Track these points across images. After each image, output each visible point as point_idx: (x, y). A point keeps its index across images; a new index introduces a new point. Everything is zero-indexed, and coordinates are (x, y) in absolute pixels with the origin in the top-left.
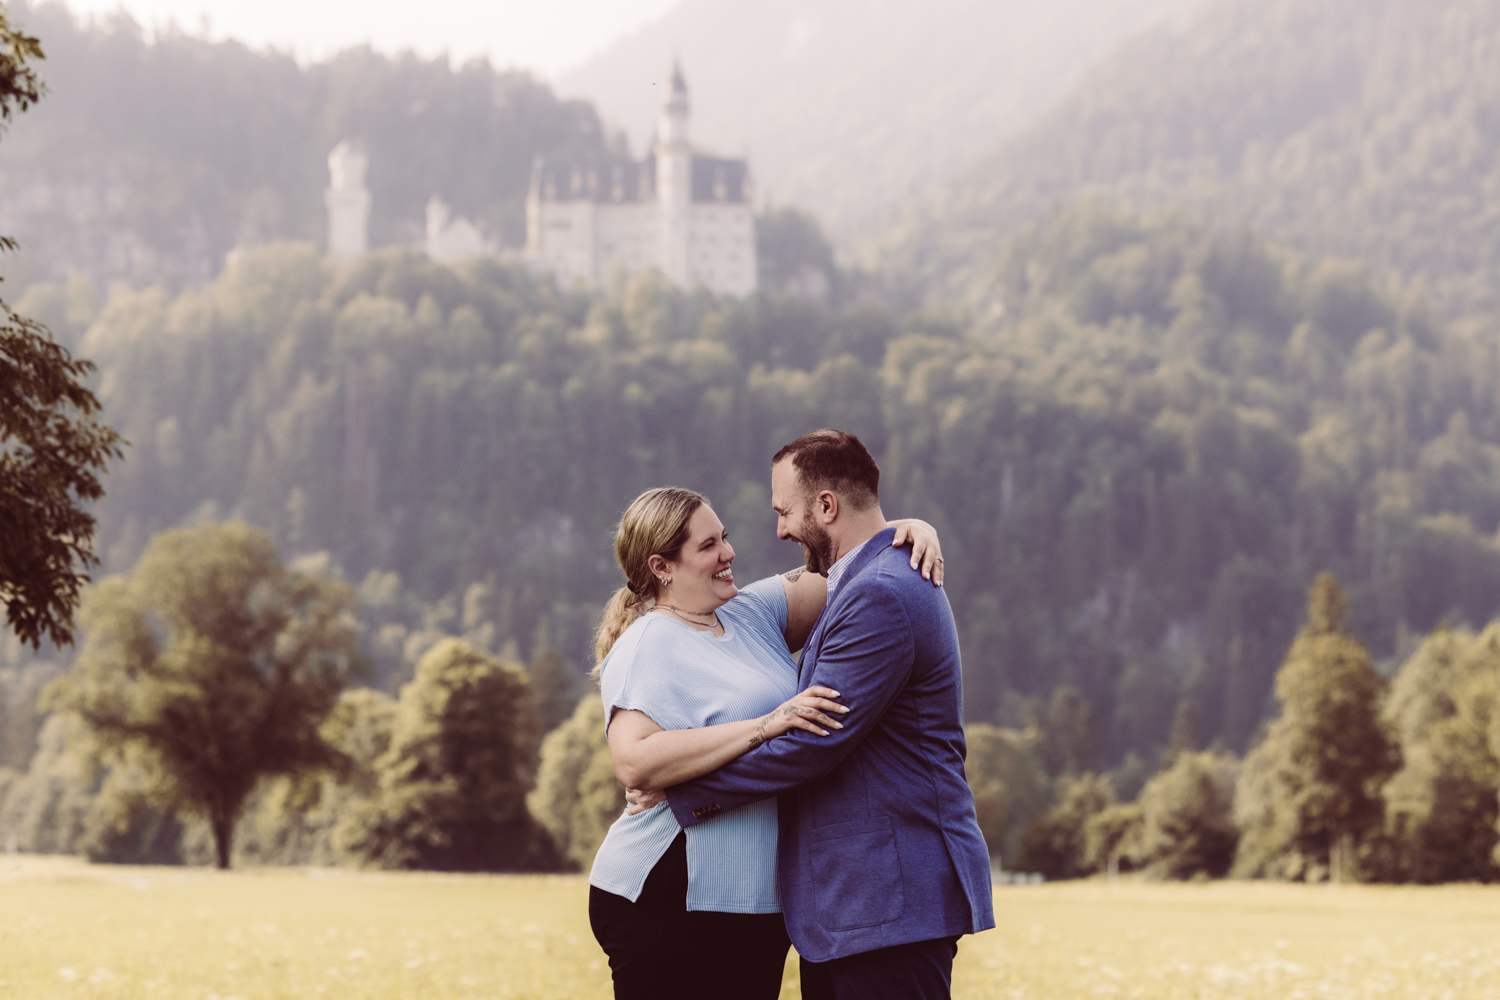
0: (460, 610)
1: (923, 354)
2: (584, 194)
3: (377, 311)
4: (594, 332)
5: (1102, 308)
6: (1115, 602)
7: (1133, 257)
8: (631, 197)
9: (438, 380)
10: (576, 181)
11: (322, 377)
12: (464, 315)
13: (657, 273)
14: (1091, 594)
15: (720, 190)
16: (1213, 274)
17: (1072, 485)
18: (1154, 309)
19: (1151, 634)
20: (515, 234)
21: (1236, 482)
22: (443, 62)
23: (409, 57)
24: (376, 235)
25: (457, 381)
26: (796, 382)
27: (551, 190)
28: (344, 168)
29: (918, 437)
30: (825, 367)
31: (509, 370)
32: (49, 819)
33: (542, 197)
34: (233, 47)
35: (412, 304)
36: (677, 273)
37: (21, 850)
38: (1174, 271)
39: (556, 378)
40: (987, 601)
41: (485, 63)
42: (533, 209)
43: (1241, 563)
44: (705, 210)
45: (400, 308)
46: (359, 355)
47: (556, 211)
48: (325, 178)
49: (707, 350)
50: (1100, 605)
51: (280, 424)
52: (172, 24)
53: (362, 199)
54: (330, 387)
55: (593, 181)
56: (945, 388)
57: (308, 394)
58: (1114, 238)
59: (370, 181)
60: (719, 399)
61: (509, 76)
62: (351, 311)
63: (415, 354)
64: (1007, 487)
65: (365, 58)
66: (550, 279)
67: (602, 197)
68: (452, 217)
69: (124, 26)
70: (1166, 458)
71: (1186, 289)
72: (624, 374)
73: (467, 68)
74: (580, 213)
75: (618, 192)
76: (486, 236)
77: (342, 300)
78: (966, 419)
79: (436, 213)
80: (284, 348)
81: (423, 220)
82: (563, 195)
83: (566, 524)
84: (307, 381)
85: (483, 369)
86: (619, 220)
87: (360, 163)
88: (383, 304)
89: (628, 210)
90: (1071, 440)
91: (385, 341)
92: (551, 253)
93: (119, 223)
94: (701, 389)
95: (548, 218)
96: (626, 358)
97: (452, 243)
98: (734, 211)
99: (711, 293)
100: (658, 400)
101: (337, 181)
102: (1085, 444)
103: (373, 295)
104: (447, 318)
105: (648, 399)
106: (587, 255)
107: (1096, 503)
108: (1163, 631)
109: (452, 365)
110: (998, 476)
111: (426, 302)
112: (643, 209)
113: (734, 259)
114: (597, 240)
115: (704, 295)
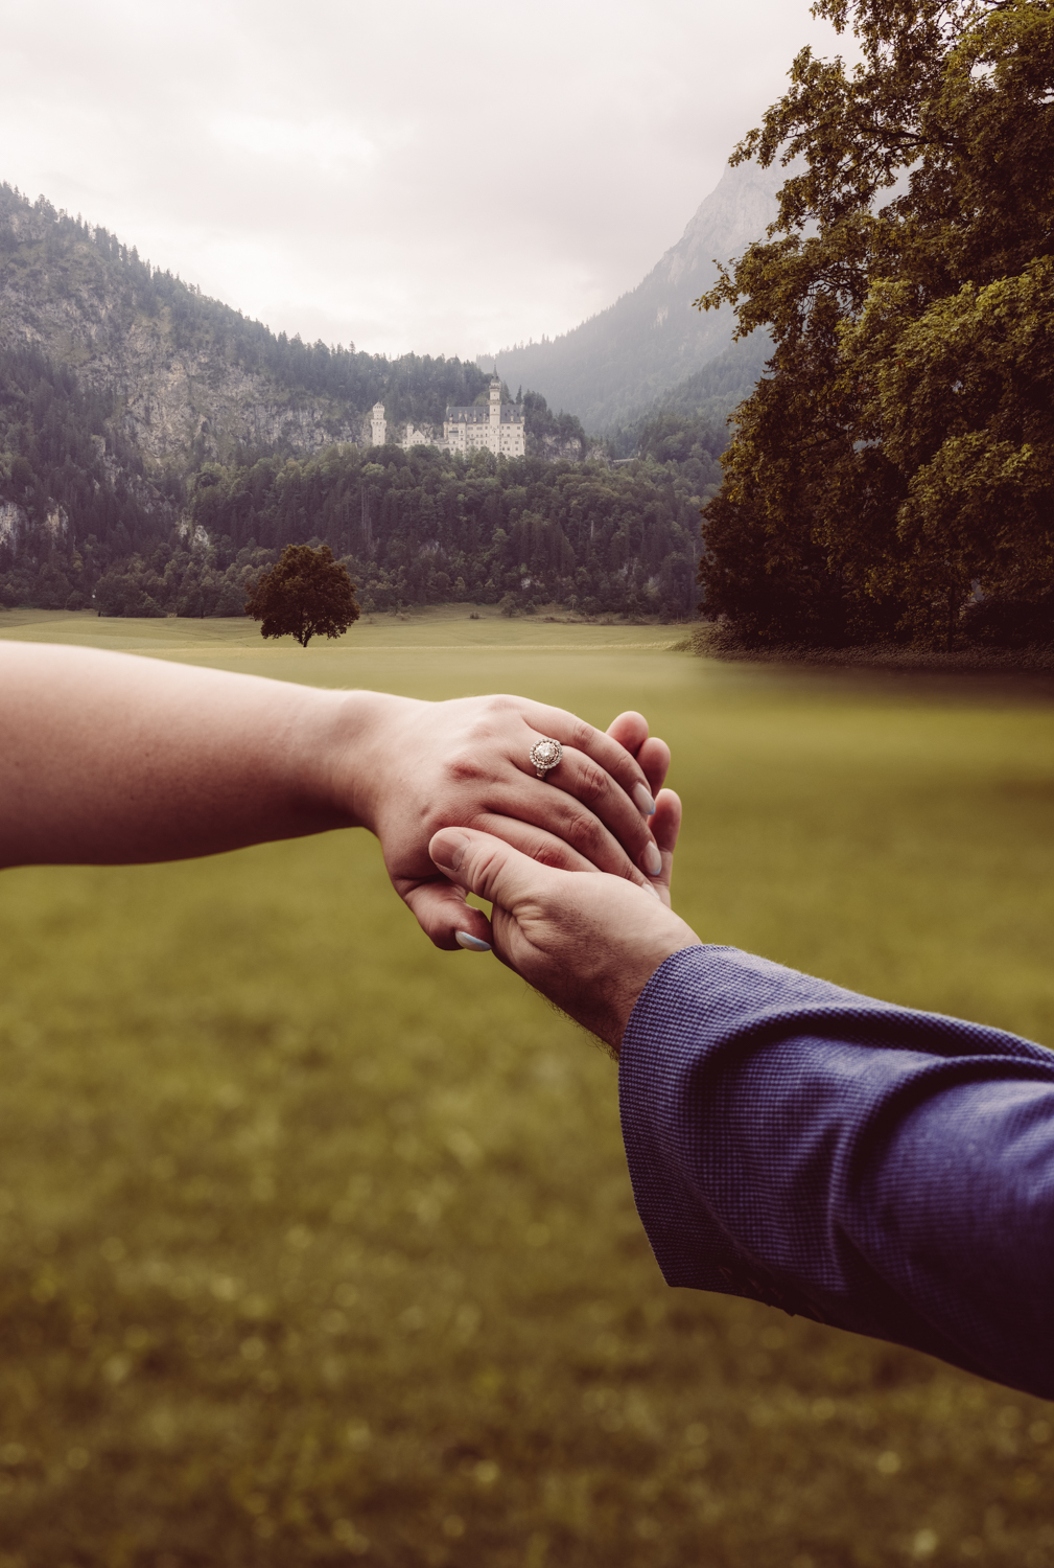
2: (463, 420)
3: (375, 468)
5: (664, 457)
6: (630, 569)
7: (681, 435)
8: (480, 421)
9: (393, 492)
10: (460, 415)
11: (353, 493)
12: (406, 469)
13: (486, 449)
14: (622, 567)
15: (512, 418)
17: (616, 528)
18: (682, 457)
19: (641, 580)
20: (439, 436)
24: (388, 435)
25: (399, 493)
26: (522, 490)
27: (451, 419)
28: (378, 411)
29: (562, 512)
31: (418, 488)
33: (448, 421)
34: (363, 355)
35: (386, 466)
36: (495, 450)
38: (693, 442)
39: (435, 491)
40: (582, 569)
42: (445, 426)
43: (674, 554)
44: (506, 426)
45: (382, 468)
46: (367, 484)
47: (452, 427)
48: (370, 416)
49: (491, 481)
50: (625, 571)
51: (338, 507)
52: (339, 346)
53: (385, 422)
54: (356, 495)
55: (466, 415)
56: (574, 493)
57: (348, 498)
58: (674, 428)
60: (493, 498)
62: (365, 467)
63: (386, 483)
64: (592, 528)
65: (411, 358)
66: (446, 452)
67: (469, 422)
68: (414, 431)
69: (320, 346)
70: (651, 519)
71: (696, 447)
72: (458, 490)
74: (461, 427)
75: (475, 419)
76: (427, 436)
77: (362, 465)
78: (580, 504)
79: (410, 428)
80: (340, 483)
81: (405, 430)
82: (456, 421)
83: (437, 544)
84: (348, 493)
85: (409, 489)
86: (475, 430)
87: (384, 409)
88: (376, 465)
89: (479, 426)
90: (618, 511)
91: (374, 479)
92: (451, 442)
93: (318, 425)
94: (486, 495)
95: (450, 429)
96: (460, 483)
97: (413, 438)
98: (516, 426)
99: (504, 457)
100: (470, 499)
101: (375, 416)
102: (622, 512)
103: (374, 462)
104: (398, 470)
105: (467, 499)
106: (464, 443)
107: (623, 534)
108: (647, 579)
109: (398, 488)
110: (589, 525)
111: (391, 464)
112: (484, 426)
113: (517, 443)
114: (468, 436)
115: (501, 455)
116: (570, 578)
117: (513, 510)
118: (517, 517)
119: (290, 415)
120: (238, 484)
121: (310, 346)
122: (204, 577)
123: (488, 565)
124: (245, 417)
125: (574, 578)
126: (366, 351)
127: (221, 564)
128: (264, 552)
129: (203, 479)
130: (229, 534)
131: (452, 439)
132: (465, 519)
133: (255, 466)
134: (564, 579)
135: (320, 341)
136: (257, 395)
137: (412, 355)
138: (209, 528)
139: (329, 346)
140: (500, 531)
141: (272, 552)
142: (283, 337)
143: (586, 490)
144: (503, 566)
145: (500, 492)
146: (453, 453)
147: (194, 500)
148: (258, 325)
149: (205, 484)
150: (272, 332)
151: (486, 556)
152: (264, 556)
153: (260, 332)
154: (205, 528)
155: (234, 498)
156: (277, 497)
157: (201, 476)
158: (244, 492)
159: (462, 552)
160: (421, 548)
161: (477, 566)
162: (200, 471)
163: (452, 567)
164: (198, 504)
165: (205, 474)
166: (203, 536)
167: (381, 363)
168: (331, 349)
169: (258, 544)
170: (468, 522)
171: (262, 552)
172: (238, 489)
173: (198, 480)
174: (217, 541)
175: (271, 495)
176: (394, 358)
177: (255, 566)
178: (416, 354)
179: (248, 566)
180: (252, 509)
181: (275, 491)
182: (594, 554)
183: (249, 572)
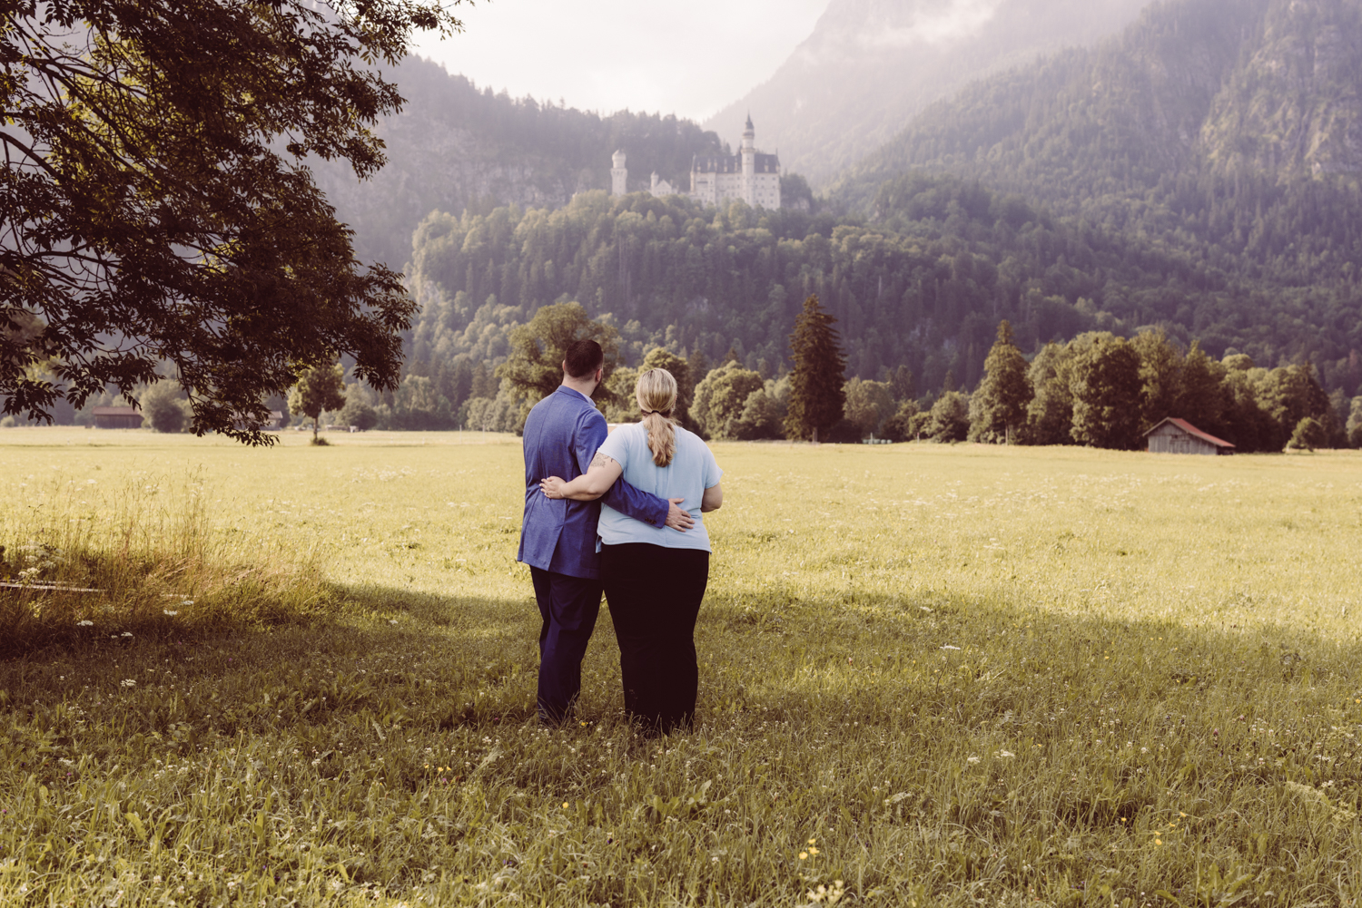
0: (664, 336)
1: (847, 233)
2: (712, 170)
3: (630, 217)
4: (717, 225)
5: (918, 214)
6: (923, 330)
7: (931, 192)
8: (731, 171)
9: (654, 244)
10: (709, 165)
11: (609, 244)
12: (664, 218)
13: (741, 200)
14: (914, 328)
15: (766, 168)
16: (962, 200)
17: (906, 284)
18: (939, 214)
19: (937, 343)
20: (685, 186)
21: (971, 283)
22: (657, 116)
23: (643, 114)
24: (629, 188)
25: (662, 244)
26: (797, 243)
27: (699, 168)
28: (618, 160)
29: (845, 265)
30: (808, 238)
31: (683, 239)
32: (502, 418)
33: (696, 171)
34: (573, 111)
35: (645, 215)
36: (750, 202)
37: (491, 430)
38: (947, 199)
39: (702, 243)
40: (872, 330)
41: (673, 117)
42: (692, 176)
43: (973, 314)
44: (760, 176)
45: (640, 216)
46: (624, 234)
47: (700, 177)
48: (611, 165)
49: (761, 231)
50: (917, 332)
51: (593, 262)
52: (549, 102)
53: (625, 171)
54: (613, 246)
55: (716, 165)
56: (855, 246)
57: (603, 250)
58: (923, 185)
59: (627, 165)
60: (766, 251)
61: (682, 122)
62: (620, 216)
63: (646, 234)
64: (880, 285)
65: (626, 115)
66: (699, 203)
67: (719, 171)
68: (660, 180)
69: (530, 102)
70: (944, 273)
71: (952, 205)
72: (728, 241)
73: (666, 118)
74: (711, 177)
75: (726, 169)
76: (673, 187)
77: (617, 213)
78: (864, 258)
79: (654, 178)
80: (594, 232)
81: (649, 181)
82: (704, 171)
83: (706, 301)
84: (603, 244)
85: (673, 239)
86: (726, 180)
87: (624, 158)
88: (633, 214)
89: (730, 176)
90: (906, 266)
91: (634, 229)
92: (699, 193)
93: (529, 182)
94: (758, 247)
95: (698, 179)
96: (729, 234)
97: (660, 190)
98: (772, 176)
99: (762, 209)
100: (742, 251)
101: (615, 165)
102: (911, 268)
103: (629, 210)
104: (658, 220)
105: (738, 251)
106: (713, 194)
107: (915, 291)
108: (942, 342)
109: (660, 238)
110: (877, 281)
111: (650, 213)
112: (736, 175)
113: (772, 195)
114: (717, 188)
115: (760, 209)
116: (859, 340)
117: (790, 264)
118: (795, 272)
119: (498, 172)
120: (473, 235)
121: (517, 101)
122: (439, 338)
123: (766, 325)
124: (450, 173)
125: (864, 340)
126: (576, 107)
127: (456, 323)
128: (508, 309)
129: (431, 230)
130: (464, 290)
131: (700, 188)
132: (737, 273)
133: (491, 216)
134: (852, 341)
135: (529, 95)
136: (463, 151)
137: (627, 111)
138: (439, 283)
139: (538, 100)
140: (778, 288)
141: (518, 309)
142: (489, 91)
143: (869, 244)
144: (783, 327)
145: (774, 244)
146: (705, 205)
147: (423, 252)
148: (462, 79)
149: (434, 235)
150: (477, 86)
151: (762, 316)
152: (509, 314)
153: (462, 84)
154: (436, 283)
155: (470, 250)
156: (519, 249)
157: (429, 226)
158: (480, 243)
159: (734, 311)
160: (688, 306)
161: (753, 327)
162: (427, 221)
163: (727, 327)
164: (428, 257)
165: (433, 225)
166: (434, 293)
167: (592, 119)
168: (540, 104)
169: (498, 301)
170: (740, 277)
171: (503, 311)
172: (473, 242)
173: (426, 231)
174: (450, 298)
175: (512, 246)
176: (607, 115)
177: (499, 325)
178: (630, 111)
179: (492, 326)
180: (491, 263)
181: (516, 242)
182: (884, 313)
183: (493, 333)
